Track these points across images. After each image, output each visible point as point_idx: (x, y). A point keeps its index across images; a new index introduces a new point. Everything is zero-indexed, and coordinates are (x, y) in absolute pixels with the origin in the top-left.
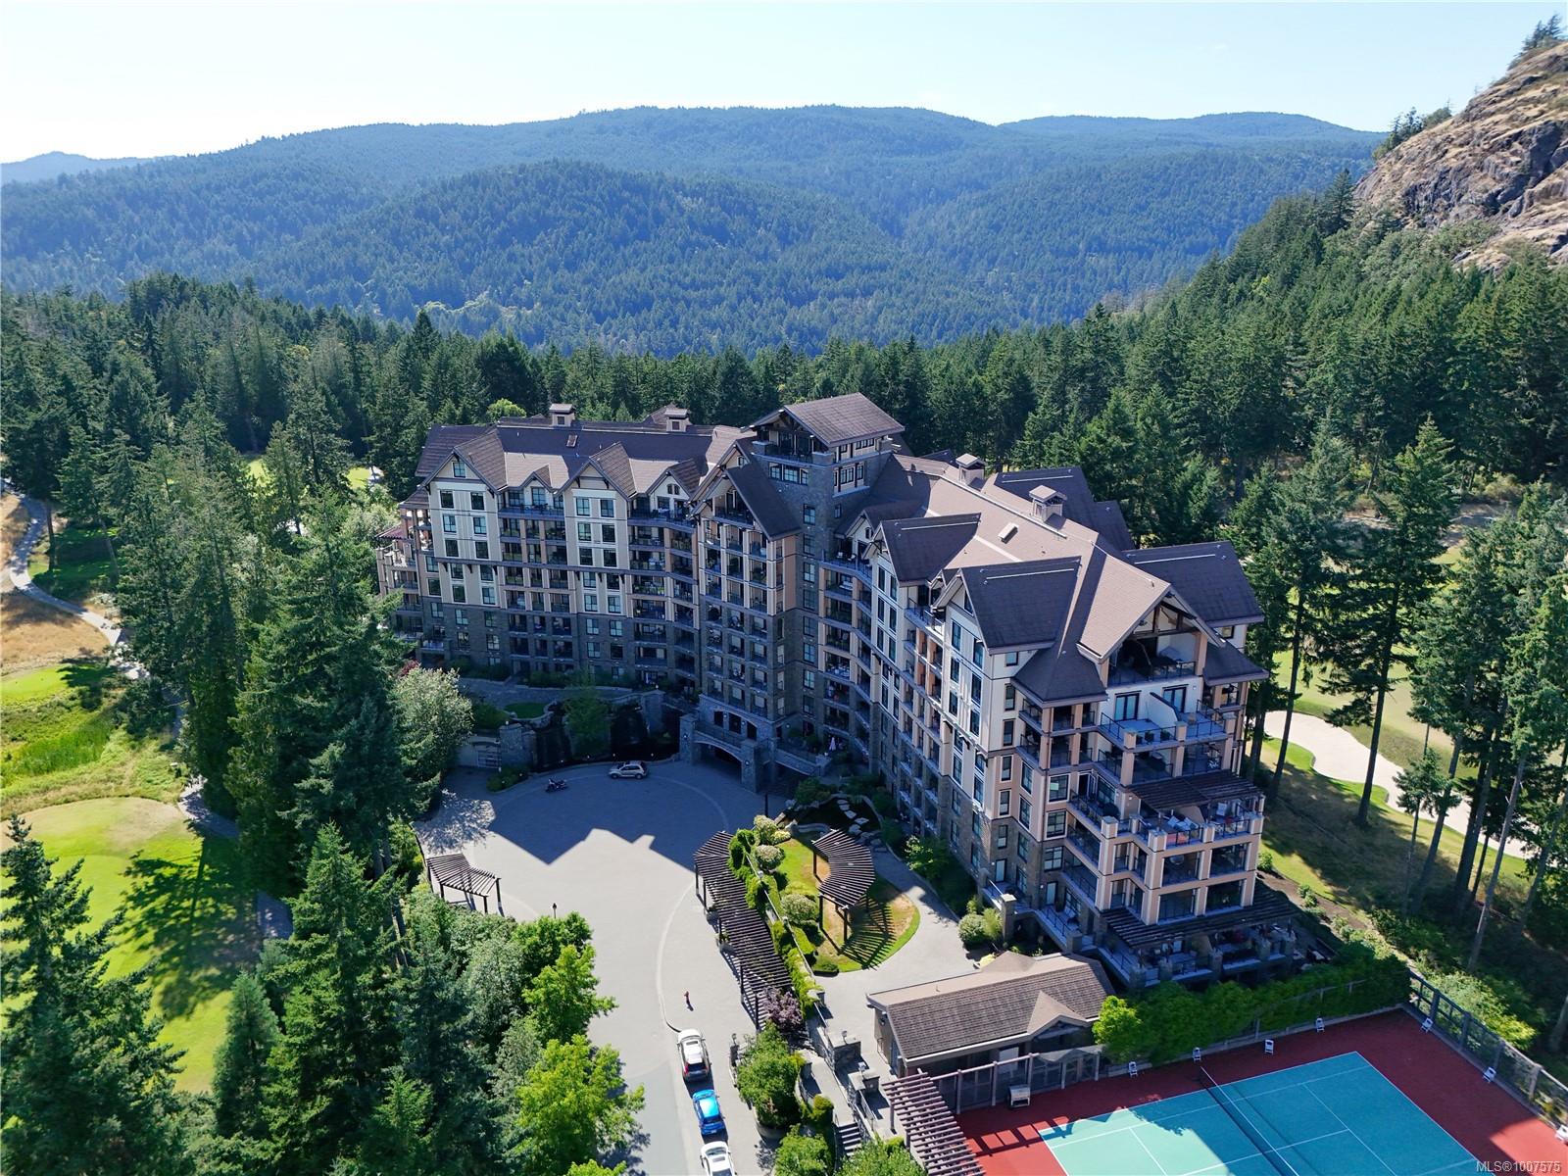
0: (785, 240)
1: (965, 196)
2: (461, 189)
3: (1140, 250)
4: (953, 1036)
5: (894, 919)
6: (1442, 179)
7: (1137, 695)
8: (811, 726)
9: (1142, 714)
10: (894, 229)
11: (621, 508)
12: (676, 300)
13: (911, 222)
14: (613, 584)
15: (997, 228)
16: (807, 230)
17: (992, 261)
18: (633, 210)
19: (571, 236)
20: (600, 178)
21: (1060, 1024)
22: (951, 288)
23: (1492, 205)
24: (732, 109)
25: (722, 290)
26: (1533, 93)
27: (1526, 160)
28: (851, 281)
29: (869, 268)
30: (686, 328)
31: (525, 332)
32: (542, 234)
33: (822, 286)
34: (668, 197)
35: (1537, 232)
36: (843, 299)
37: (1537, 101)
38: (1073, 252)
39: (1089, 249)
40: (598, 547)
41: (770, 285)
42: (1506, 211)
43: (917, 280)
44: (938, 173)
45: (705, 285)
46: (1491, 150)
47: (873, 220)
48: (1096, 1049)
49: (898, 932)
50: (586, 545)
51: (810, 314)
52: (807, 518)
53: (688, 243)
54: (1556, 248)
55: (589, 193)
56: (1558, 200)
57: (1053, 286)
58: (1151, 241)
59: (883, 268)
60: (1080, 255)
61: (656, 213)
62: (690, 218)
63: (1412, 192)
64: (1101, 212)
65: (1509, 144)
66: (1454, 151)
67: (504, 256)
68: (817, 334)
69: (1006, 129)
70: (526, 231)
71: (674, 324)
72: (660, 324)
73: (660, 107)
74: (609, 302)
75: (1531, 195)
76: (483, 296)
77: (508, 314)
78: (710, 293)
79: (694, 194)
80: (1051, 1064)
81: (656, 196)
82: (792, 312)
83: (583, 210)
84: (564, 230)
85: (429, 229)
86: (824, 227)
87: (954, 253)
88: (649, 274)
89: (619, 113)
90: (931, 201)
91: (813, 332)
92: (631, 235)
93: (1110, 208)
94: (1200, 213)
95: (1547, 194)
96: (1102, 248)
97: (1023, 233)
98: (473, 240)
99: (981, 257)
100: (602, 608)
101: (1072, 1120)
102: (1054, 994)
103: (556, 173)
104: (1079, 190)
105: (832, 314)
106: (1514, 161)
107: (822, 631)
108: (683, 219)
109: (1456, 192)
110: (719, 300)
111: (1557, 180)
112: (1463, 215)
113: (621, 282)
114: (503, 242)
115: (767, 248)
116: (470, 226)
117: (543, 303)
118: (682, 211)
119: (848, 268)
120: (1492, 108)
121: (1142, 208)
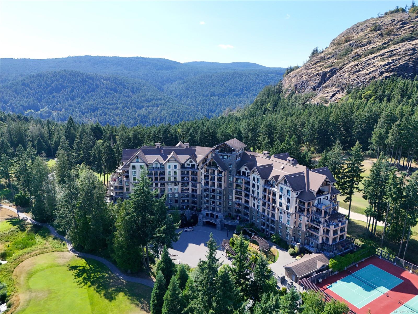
0: (133, 92)
1: (178, 81)
2: (36, 77)
3: (223, 95)
4: (305, 271)
5: (273, 252)
6: (303, 83)
7: (320, 199)
8: (230, 214)
9: (321, 203)
10: (161, 89)
11: (179, 167)
12: (105, 108)
13: (165, 87)
14: (176, 185)
15: (188, 89)
16: (139, 89)
17: (188, 98)
18: (90, 84)
19: (72, 91)
20: (79, 75)
21: (323, 266)
22: (179, 105)
23: (314, 89)
24: (113, 57)
25: (118, 105)
26: (318, 65)
27: (320, 79)
28: (153, 103)
29: (157, 100)
30: (109, 115)
31: (60, 118)
32: (63, 90)
33: (145, 104)
34: (99, 80)
35: (326, 95)
36: (151, 108)
37: (320, 66)
38: (207, 96)
39: (211, 94)
40: (173, 176)
41: (131, 104)
42: (317, 90)
43: (170, 103)
44: (170, 75)
45: (113, 104)
46: (313, 77)
47: (155, 87)
48: (330, 270)
49: (276, 255)
50: (170, 176)
51: (143, 111)
52: (230, 167)
53: (106, 93)
54: (331, 98)
55: (76, 79)
56: (329, 88)
57: (204, 104)
58: (225, 93)
59: (161, 99)
60: (209, 97)
61: (96, 85)
62: (106, 86)
63: (296, 85)
64: (213, 86)
65: (316, 76)
66: (304, 77)
67: (51, 96)
68: (146, 117)
69: (186, 64)
70: (58, 90)
71: (105, 115)
72: (101, 115)
73: (92, 56)
74: (85, 109)
75: (323, 87)
76: (45, 108)
77: (55, 113)
78: (114, 106)
79: (106, 80)
80: (324, 274)
81: (96, 79)
82: (138, 111)
83: (75, 84)
84: (69, 89)
85: (26, 89)
86: (143, 89)
87: (177, 96)
88: (96, 101)
89: (80, 57)
90: (169, 82)
91: (145, 116)
92: (90, 91)
93: (215, 85)
94: (236, 86)
95: (326, 87)
96: (214, 95)
97: (195, 91)
98: (41, 92)
99: (185, 97)
100: (173, 191)
101: (331, 284)
102: (319, 260)
103: (66, 74)
104: (207, 80)
105: (149, 111)
106: (318, 79)
107: (234, 191)
108: (104, 87)
109: (306, 86)
110: (117, 108)
111: (328, 84)
112: (308, 91)
113: (88, 104)
114: (50, 92)
115: (128, 94)
116: (40, 88)
117: (65, 110)
118: (104, 85)
119: (151, 100)
120: (311, 67)
121: (222, 85)
